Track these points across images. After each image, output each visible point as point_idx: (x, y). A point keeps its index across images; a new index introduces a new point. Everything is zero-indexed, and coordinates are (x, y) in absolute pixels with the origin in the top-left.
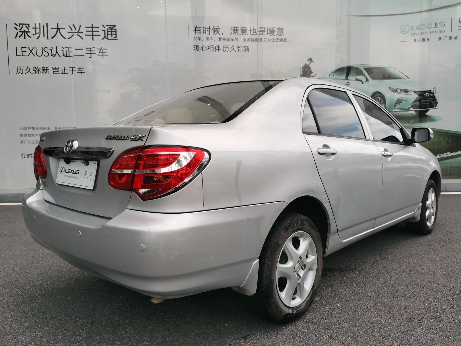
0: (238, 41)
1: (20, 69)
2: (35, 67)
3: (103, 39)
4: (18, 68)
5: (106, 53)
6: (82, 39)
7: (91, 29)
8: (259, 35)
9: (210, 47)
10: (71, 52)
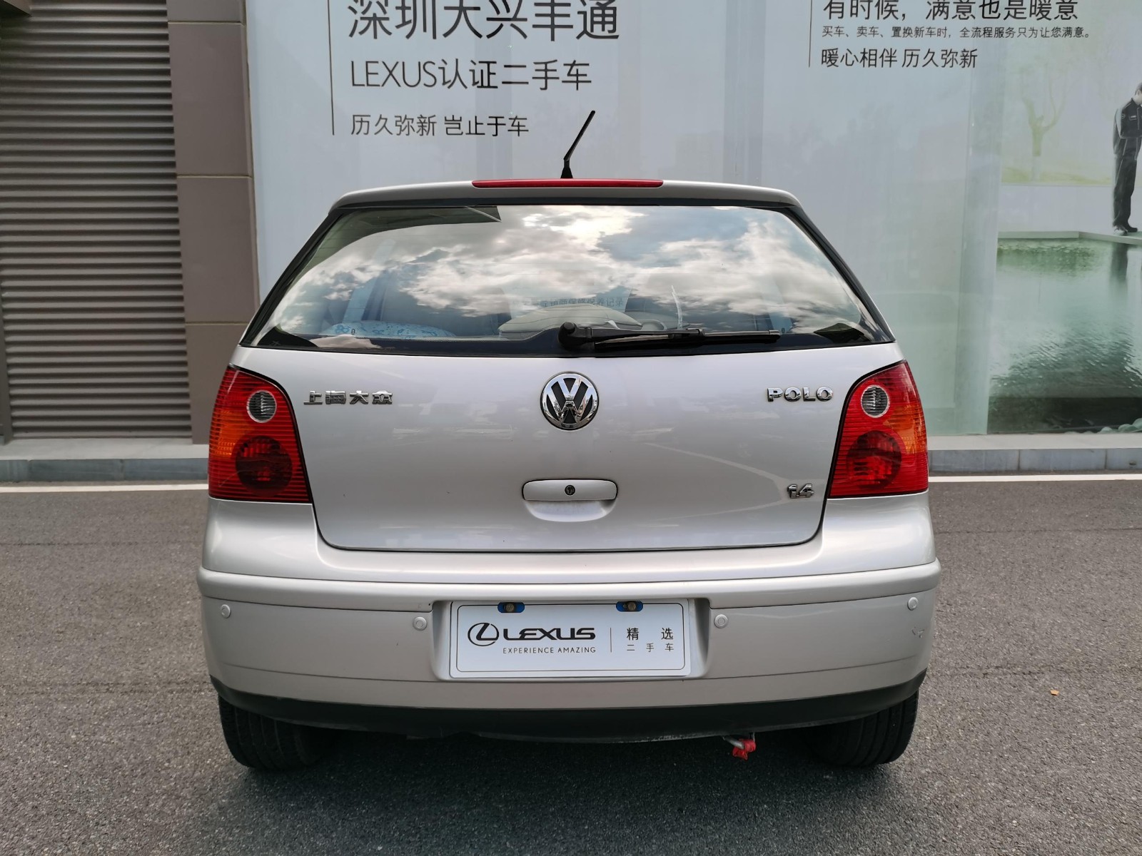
0: (947, 36)
1: (362, 122)
2: (400, 117)
3: (579, 37)
4: (357, 118)
5: (586, 75)
6: (525, 36)
7: (547, 10)
8: (1005, 19)
9: (867, 55)
10: (494, 74)
